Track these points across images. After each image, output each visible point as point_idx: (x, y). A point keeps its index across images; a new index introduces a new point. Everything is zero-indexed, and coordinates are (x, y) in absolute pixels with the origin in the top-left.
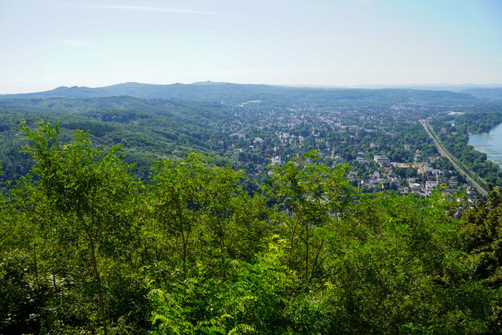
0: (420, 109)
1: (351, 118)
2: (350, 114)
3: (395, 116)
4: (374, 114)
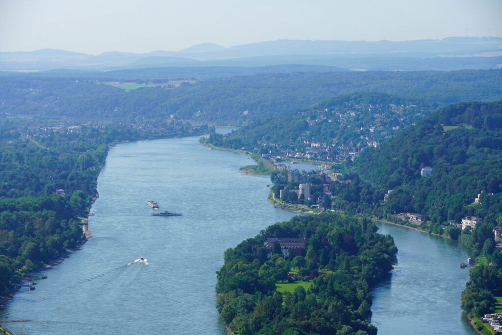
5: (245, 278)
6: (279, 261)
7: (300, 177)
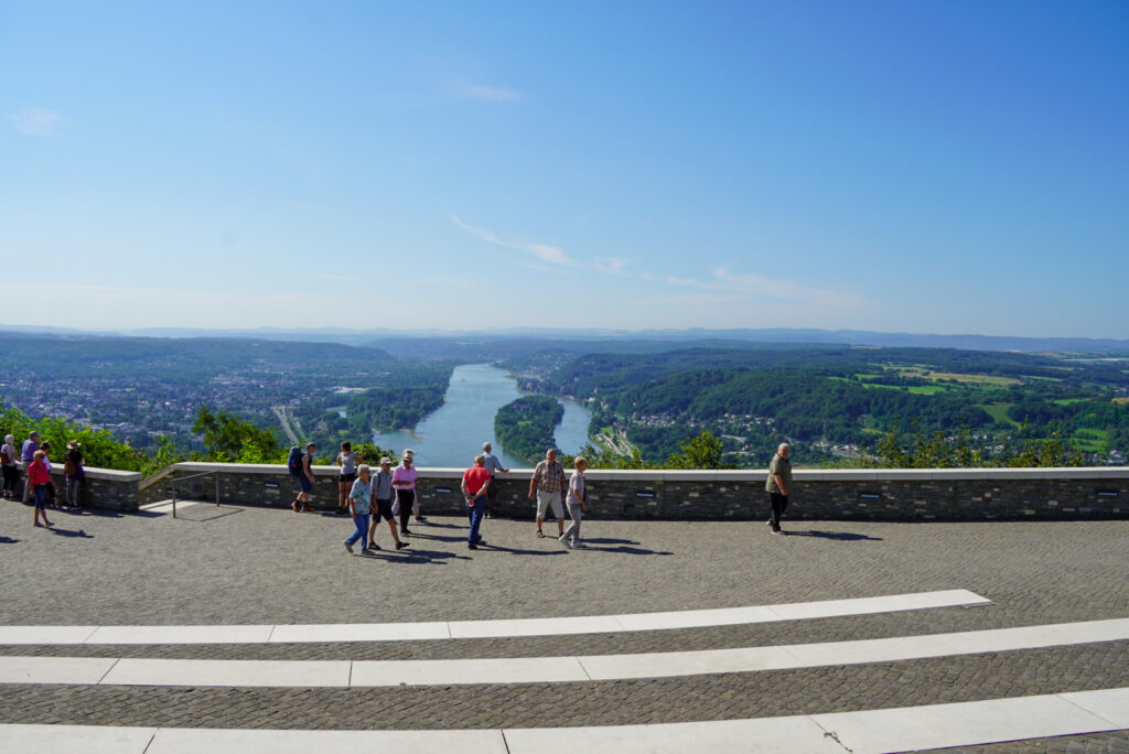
0: (277, 383)
1: (117, 407)
2: (116, 396)
3: (221, 398)
4: (173, 395)
5: (505, 419)
6: (519, 413)
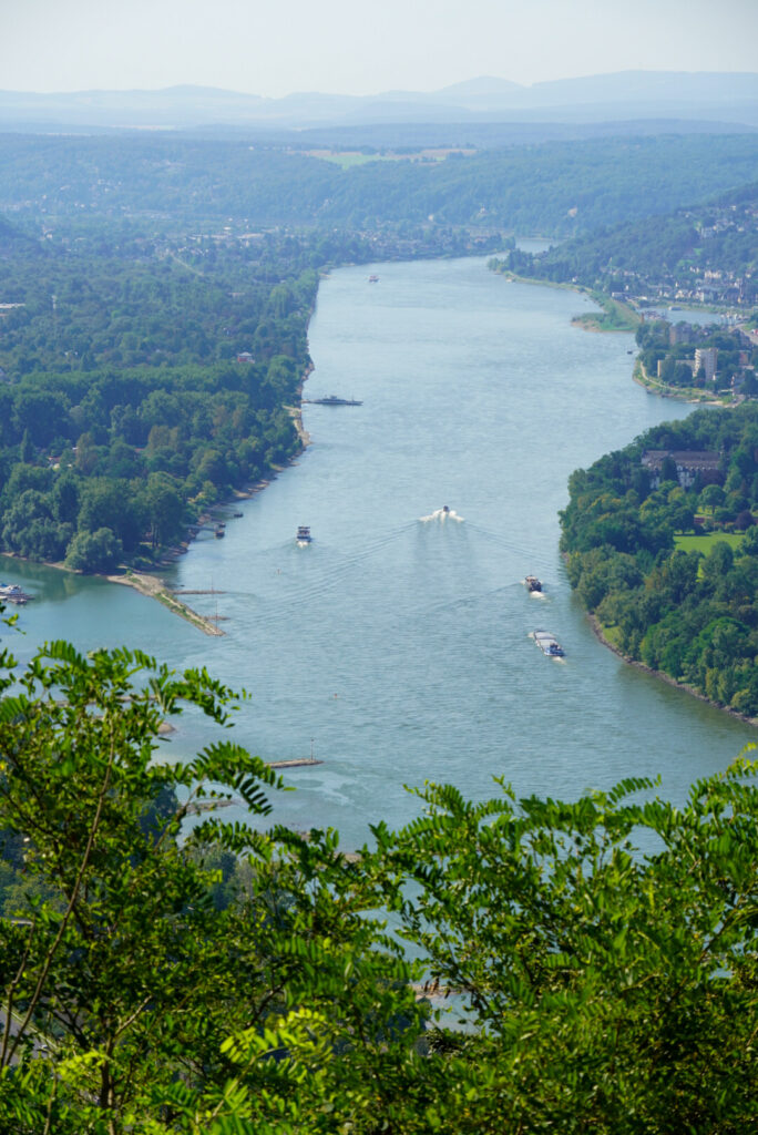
5: (616, 525)
6: (676, 495)
7: (694, 336)
